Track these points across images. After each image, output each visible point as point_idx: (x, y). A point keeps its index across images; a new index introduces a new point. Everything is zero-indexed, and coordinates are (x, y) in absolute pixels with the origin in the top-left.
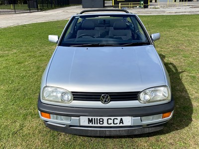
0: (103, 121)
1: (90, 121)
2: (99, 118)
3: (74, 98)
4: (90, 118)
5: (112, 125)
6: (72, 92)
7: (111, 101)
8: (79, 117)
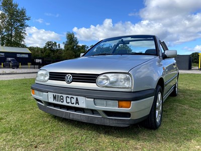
0: (63, 99)
1: (55, 98)
2: (60, 95)
3: (50, 77)
4: (55, 94)
5: (70, 105)
6: (50, 73)
7: (72, 81)
8: (47, 92)
